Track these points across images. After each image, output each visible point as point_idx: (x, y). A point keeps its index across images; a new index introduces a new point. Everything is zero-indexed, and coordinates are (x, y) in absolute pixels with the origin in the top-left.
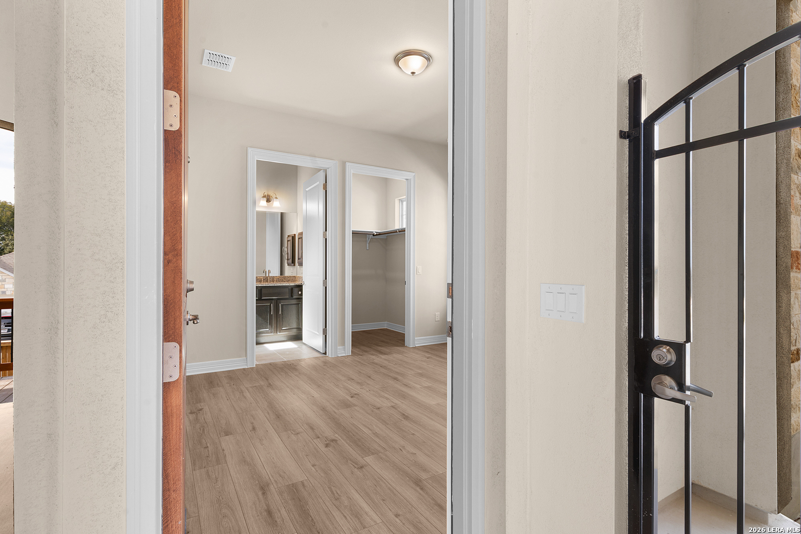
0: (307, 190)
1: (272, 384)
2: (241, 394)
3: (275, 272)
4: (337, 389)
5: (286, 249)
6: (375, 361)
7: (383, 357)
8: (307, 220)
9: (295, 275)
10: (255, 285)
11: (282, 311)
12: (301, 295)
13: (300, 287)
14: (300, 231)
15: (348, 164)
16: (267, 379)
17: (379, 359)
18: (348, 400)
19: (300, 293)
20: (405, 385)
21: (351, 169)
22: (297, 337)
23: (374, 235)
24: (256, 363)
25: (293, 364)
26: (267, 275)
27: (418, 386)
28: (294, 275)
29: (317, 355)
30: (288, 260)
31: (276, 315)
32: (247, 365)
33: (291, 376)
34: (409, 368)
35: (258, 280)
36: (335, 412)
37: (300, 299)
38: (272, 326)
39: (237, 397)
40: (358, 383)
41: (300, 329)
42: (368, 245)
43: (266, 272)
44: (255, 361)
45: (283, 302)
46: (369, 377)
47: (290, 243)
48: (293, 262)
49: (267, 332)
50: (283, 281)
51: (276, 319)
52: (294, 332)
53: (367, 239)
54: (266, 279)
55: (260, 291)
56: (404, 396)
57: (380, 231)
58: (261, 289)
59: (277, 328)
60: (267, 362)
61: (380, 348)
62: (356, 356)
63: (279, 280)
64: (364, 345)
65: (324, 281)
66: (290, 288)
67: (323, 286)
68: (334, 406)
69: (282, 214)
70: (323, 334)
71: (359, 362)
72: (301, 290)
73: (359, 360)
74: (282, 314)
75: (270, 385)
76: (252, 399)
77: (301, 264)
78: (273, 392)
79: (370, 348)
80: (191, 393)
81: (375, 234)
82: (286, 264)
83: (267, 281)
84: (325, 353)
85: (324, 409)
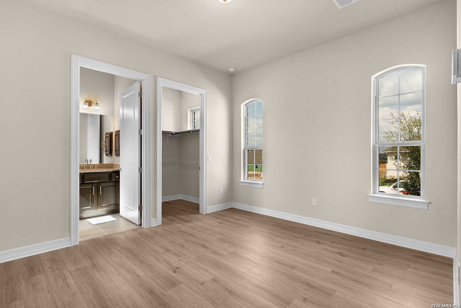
0: (123, 97)
1: (96, 264)
2: (64, 281)
3: (96, 161)
4: (158, 264)
5: (104, 143)
6: (183, 229)
7: (187, 224)
8: (124, 121)
9: (113, 163)
10: (79, 171)
11: (102, 191)
12: (119, 178)
13: (117, 173)
14: (117, 129)
15: (159, 78)
16: (91, 259)
17: (184, 227)
18: (172, 276)
19: (117, 177)
20: (214, 252)
21: (162, 83)
22: (115, 211)
23: (172, 134)
24: (79, 239)
25: (114, 238)
26: (89, 163)
27: (226, 253)
28: (111, 163)
29: (134, 227)
30: (106, 151)
31: (97, 195)
32: (71, 244)
33: (114, 253)
34: (211, 235)
35: (82, 167)
36: (163, 295)
37: (117, 182)
38: (93, 204)
39: (60, 286)
40: (175, 254)
41: (117, 205)
42: (168, 141)
43: (88, 161)
44: (79, 238)
45: (103, 185)
46: (183, 246)
47: (108, 139)
48: (111, 153)
49: (89, 209)
50: (102, 168)
51: (97, 198)
52: (112, 208)
53: (168, 137)
54: (88, 167)
55: (83, 177)
56: (218, 266)
57: (177, 131)
58: (84, 175)
59: (99, 205)
60: (90, 238)
61: (182, 217)
62: (166, 226)
63: (99, 167)
64: (169, 215)
65: (139, 168)
66: (109, 173)
67: (139, 172)
68: (160, 286)
69: (101, 116)
70: (139, 210)
71: (170, 231)
72: (119, 175)
73: (169, 229)
74: (102, 194)
75: (94, 266)
76: (76, 287)
77: (118, 155)
78: (98, 275)
79: (174, 216)
80: (6, 287)
81: (174, 133)
82: (104, 155)
83: (89, 168)
84: (141, 225)
85: (152, 292)
